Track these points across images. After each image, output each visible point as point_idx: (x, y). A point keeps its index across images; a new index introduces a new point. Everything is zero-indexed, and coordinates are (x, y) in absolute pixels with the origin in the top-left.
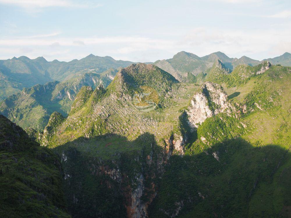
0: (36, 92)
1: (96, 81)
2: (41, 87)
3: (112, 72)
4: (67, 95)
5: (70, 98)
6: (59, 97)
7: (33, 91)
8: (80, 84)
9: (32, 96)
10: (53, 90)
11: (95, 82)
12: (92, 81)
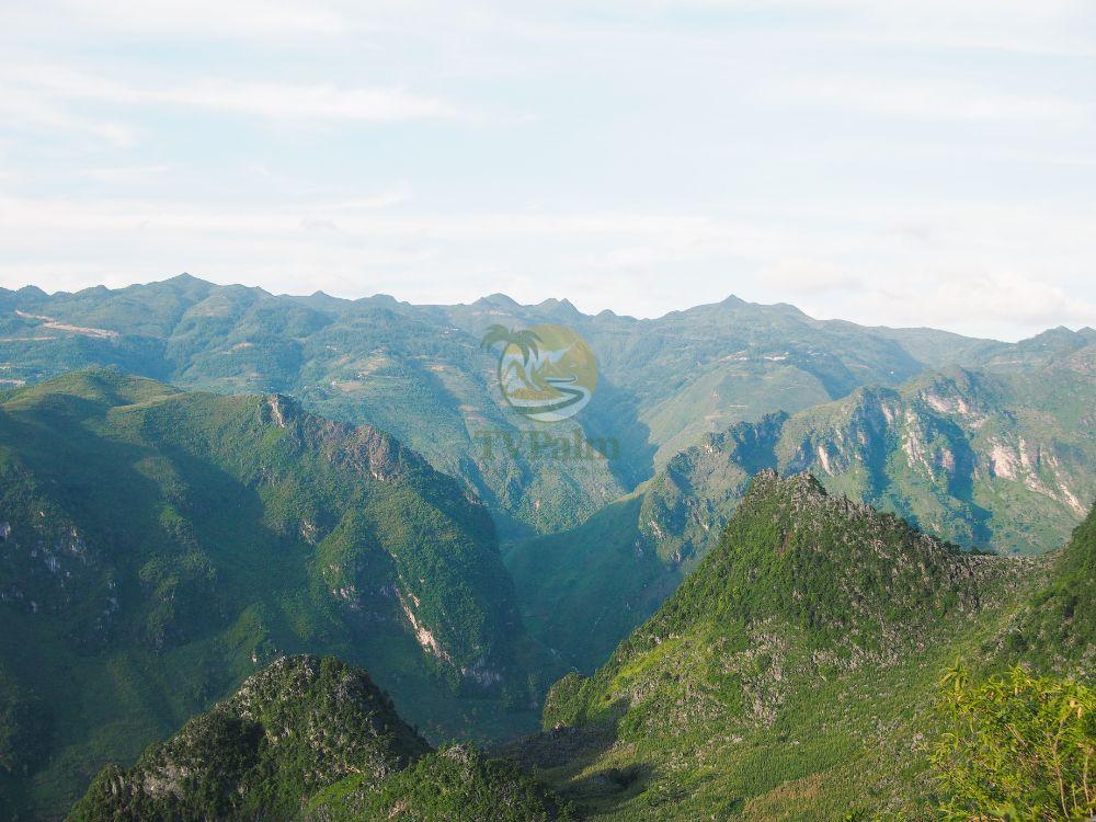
0: (742, 448)
1: (893, 414)
2: (748, 429)
3: (937, 385)
4: (816, 457)
5: (826, 467)
6: (796, 464)
7: (732, 446)
8: (853, 424)
9: (733, 458)
10: (777, 439)
11: (889, 417)
12: (882, 417)
